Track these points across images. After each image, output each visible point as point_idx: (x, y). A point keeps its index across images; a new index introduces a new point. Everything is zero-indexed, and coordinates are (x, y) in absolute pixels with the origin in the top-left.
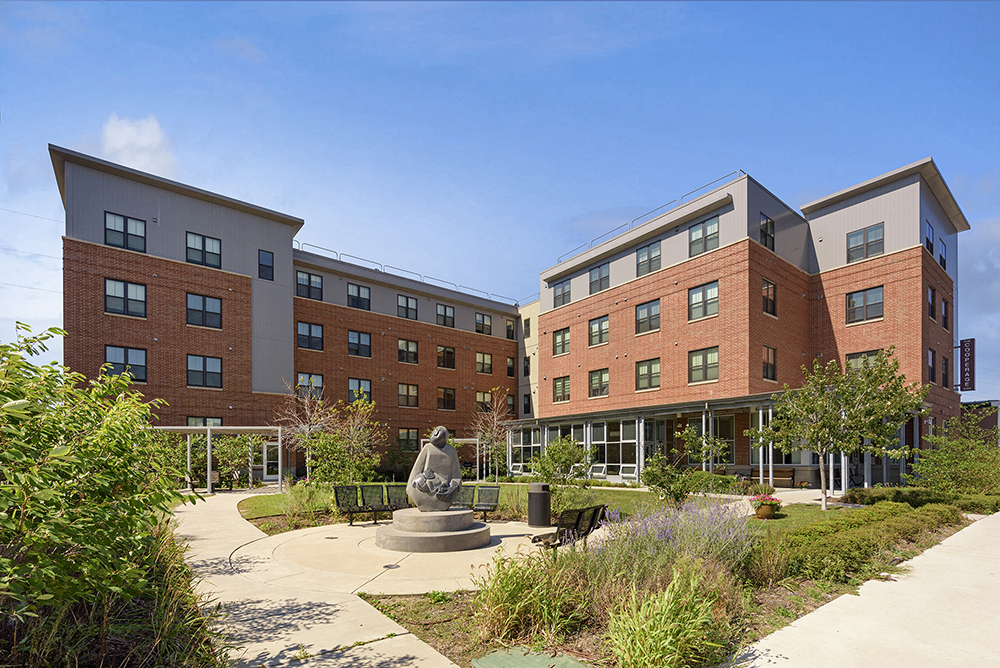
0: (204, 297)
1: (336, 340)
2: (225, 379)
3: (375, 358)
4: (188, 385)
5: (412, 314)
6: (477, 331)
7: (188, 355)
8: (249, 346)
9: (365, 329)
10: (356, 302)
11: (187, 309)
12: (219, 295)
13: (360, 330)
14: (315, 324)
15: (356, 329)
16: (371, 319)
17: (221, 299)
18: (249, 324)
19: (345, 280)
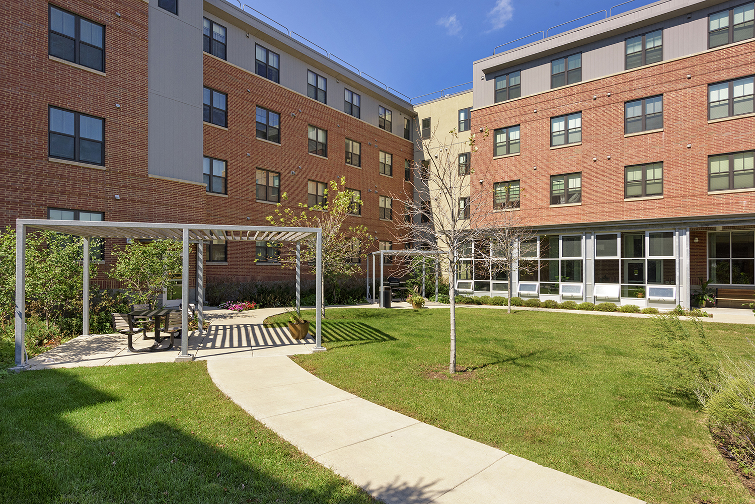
0: (78, 17)
1: (242, 116)
2: (109, 152)
3: (285, 145)
4: (50, 156)
5: (320, 95)
6: (380, 126)
7: (50, 106)
8: (144, 105)
9: (274, 106)
10: (263, 69)
11: (51, 31)
12: (100, 18)
13: (269, 107)
14: (217, 91)
15: (265, 105)
16: (281, 95)
17: (104, 26)
18: (144, 72)
19: (253, 40)
